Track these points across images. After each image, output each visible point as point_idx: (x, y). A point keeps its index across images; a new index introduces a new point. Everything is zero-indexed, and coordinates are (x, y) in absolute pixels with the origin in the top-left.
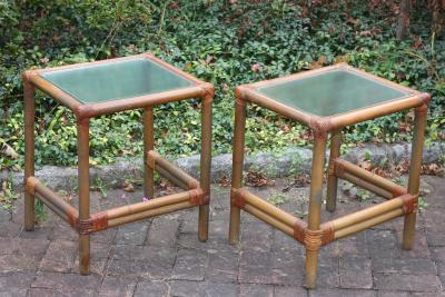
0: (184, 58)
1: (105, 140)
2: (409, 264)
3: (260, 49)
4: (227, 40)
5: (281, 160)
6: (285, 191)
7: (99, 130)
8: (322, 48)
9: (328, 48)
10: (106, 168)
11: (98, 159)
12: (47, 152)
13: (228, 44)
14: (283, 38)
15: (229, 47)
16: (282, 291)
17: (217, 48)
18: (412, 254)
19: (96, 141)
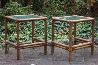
3: (58, 22)
11: (22, 41)
12: (10, 40)
19: (21, 38)
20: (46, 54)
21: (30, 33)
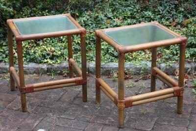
0: (112, 17)
1: (60, 53)
2: (176, 121)
3: (147, 15)
4: (135, 10)
5: (138, 67)
6: (136, 81)
7: (59, 48)
8: (179, 15)
9: (181, 16)
10: (56, 65)
11: (54, 61)
12: (32, 57)
13: (135, 12)
14: (160, 10)
15: (135, 14)
16: (107, 128)
17: (129, 13)
18: (180, 116)
19: (55, 53)
20: (86, 101)
21: (76, 42)
